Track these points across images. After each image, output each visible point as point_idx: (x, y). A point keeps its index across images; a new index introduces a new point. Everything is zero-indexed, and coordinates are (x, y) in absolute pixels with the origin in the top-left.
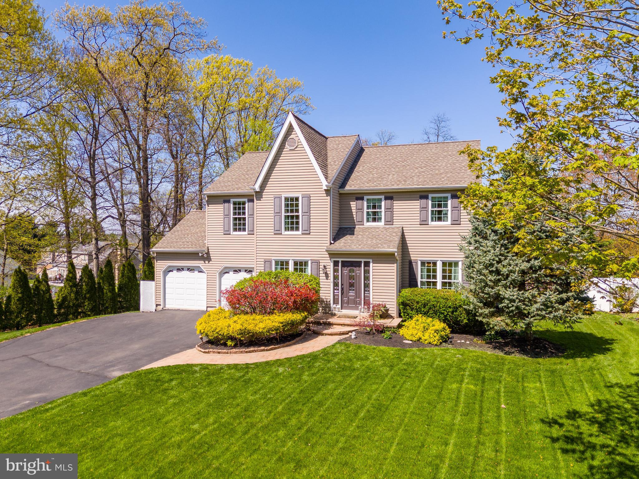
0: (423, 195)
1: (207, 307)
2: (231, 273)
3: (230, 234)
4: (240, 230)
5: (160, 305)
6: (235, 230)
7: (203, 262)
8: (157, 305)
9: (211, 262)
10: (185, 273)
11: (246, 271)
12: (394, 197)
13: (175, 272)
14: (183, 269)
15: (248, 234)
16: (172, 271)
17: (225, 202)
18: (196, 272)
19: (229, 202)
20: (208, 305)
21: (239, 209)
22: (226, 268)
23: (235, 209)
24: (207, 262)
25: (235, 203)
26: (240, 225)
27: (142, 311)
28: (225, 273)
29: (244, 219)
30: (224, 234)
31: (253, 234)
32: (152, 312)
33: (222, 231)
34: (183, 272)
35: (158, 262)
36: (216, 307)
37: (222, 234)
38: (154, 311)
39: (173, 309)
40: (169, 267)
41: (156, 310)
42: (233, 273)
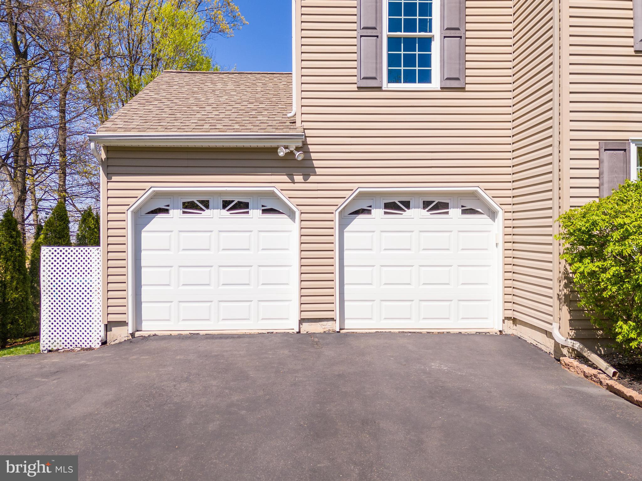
1: (302, 321)
2: (378, 213)
3: (380, 90)
4: (410, 78)
5: (124, 324)
6: (394, 77)
7: (285, 178)
8: (108, 327)
9: (312, 178)
10: (216, 216)
11: (426, 203)
13: (176, 213)
14: (206, 203)
15: (443, 89)
16: (166, 211)
18: (255, 213)
20: (306, 315)
21: (410, 10)
22: (362, 195)
24: (298, 178)
26: (409, 60)
27: (47, 346)
28: (357, 212)
29: (426, 43)
30: (360, 89)
31: (462, 89)
32: (91, 349)
33: (354, 79)
34: (207, 212)
35: (114, 178)
36: (333, 319)
37: (354, 87)
38: (98, 346)
39: (174, 333)
40: (157, 195)
41: (104, 343)
42: (385, 213)
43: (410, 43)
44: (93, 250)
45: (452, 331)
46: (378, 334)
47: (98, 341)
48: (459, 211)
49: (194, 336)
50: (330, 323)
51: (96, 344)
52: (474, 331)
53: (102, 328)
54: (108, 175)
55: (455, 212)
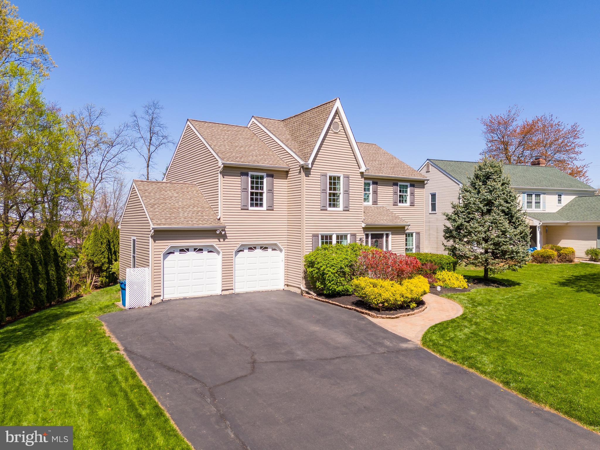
0: (394, 182)
1: (223, 290)
2: (246, 251)
3: (248, 209)
4: (257, 205)
5: (160, 296)
6: (252, 205)
7: (217, 240)
8: (153, 298)
9: (226, 240)
10: (191, 254)
11: (261, 248)
12: (378, 182)
13: (177, 254)
14: (188, 250)
15: (267, 210)
16: (173, 253)
17: (243, 174)
18: (205, 253)
19: (247, 175)
20: (224, 288)
21: (257, 183)
22: (241, 246)
23: (252, 182)
24: (221, 240)
25: (252, 177)
26: (257, 200)
27: (129, 307)
28: (239, 251)
29: (261, 194)
30: (242, 209)
31: (273, 210)
32: (146, 306)
33: (240, 206)
34: (188, 253)
35: (157, 242)
36: (233, 289)
37: (240, 209)
38: (148, 305)
39: (177, 298)
40: (172, 247)
41: (151, 304)
42: (249, 251)
43: (257, 194)
44: (146, 269)
45: (269, 290)
46: (247, 293)
47: (149, 303)
48: (271, 249)
49: (185, 299)
50: (231, 290)
51: (148, 304)
52: (275, 290)
53: (151, 298)
54: (155, 241)
55: (270, 250)
